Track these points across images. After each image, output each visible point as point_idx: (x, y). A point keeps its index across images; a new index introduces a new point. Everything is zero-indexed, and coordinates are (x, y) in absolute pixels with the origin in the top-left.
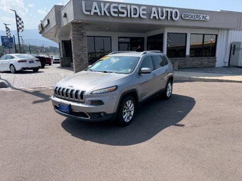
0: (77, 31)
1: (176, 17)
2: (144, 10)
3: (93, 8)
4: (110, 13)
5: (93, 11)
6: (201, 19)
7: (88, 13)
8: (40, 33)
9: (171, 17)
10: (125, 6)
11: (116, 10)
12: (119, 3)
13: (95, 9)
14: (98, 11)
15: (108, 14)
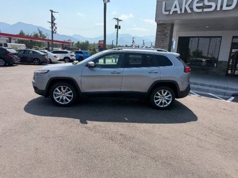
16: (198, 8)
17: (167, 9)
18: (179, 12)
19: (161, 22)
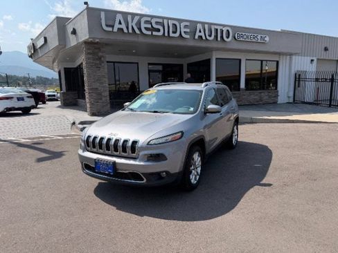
0: (93, 54)
1: (228, 37)
2: (186, 26)
3: (117, 22)
4: (140, 29)
5: (117, 26)
6: (259, 41)
7: (110, 29)
8: (31, 56)
9: (222, 37)
10: (161, 20)
11: (149, 26)
12: (152, 17)
13: (120, 23)
14: (123, 26)
15: (137, 31)
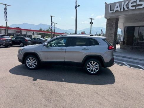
16: (132, 6)
17: (112, 9)
18: (119, 10)
19: (109, 18)
